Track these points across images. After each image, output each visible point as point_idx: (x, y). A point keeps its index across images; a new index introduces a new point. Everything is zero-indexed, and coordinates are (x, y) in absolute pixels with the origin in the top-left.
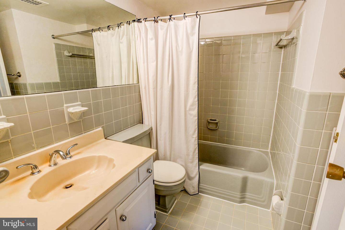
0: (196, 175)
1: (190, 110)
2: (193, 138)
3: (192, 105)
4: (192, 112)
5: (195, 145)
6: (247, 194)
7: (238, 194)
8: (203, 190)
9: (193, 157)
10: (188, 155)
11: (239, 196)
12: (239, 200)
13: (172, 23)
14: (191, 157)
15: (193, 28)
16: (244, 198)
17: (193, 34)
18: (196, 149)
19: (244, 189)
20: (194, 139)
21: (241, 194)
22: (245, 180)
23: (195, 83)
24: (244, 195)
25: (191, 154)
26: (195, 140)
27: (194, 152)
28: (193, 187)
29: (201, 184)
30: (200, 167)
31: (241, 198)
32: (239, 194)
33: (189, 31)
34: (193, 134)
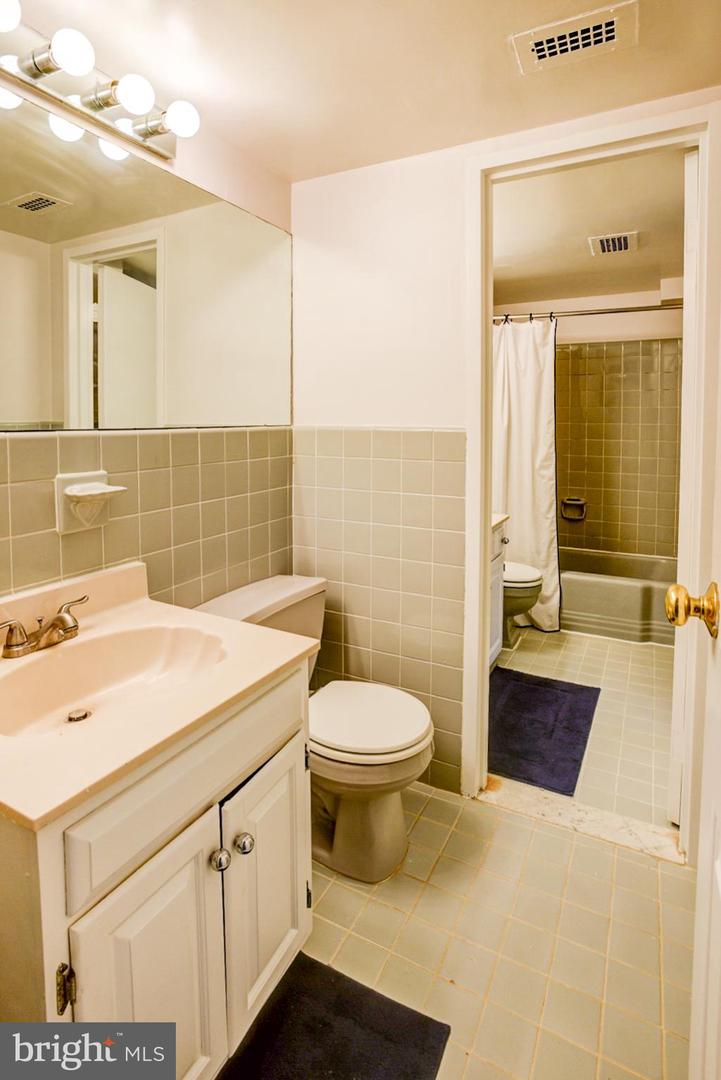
0: (555, 591)
1: (541, 467)
2: (547, 518)
3: (546, 459)
4: (544, 472)
5: (553, 531)
6: (654, 622)
7: (636, 623)
8: (569, 623)
9: (548, 556)
10: (538, 552)
11: (639, 627)
12: (638, 634)
13: (509, 326)
14: (543, 555)
15: (545, 336)
16: (649, 630)
17: (545, 344)
18: (553, 539)
19: (646, 613)
20: (549, 521)
21: (641, 622)
22: (647, 593)
23: (549, 422)
24: (649, 624)
25: (544, 549)
26: (552, 522)
27: (549, 547)
28: (550, 616)
29: (564, 611)
30: (562, 575)
31: (644, 630)
32: (638, 622)
33: (539, 340)
34: (548, 511)
